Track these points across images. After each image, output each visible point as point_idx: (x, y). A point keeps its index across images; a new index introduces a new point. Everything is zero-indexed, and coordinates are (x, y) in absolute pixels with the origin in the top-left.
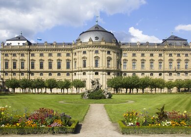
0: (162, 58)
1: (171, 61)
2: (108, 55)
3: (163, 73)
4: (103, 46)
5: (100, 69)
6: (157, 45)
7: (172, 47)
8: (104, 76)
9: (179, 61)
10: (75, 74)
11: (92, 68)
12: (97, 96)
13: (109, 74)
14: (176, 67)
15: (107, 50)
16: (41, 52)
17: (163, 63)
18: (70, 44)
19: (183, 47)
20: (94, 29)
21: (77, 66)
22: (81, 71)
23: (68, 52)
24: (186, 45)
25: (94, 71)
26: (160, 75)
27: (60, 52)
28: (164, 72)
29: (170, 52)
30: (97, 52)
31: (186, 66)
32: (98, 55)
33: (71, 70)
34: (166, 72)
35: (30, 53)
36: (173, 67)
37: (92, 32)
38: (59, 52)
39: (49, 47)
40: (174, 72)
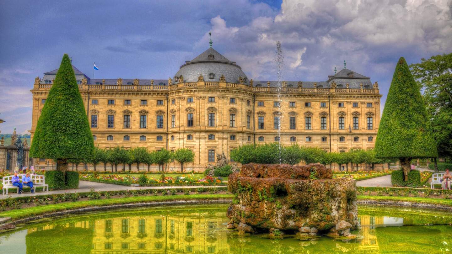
0: (327, 110)
1: (342, 116)
2: (231, 106)
3: (328, 137)
4: (223, 90)
5: (217, 129)
6: (317, 87)
7: (343, 91)
8: (225, 141)
9: (356, 116)
10: (173, 137)
11: (203, 128)
12: (225, 172)
13: (233, 138)
14: (352, 126)
15: (229, 95)
16: (110, 97)
17: (328, 120)
18: (162, 83)
19: (362, 91)
20: (206, 58)
21: (177, 123)
22: (184, 132)
23: (159, 98)
24: (367, 87)
25: (207, 132)
26: (324, 139)
27: (146, 97)
28: (330, 135)
29: (340, 100)
30: (212, 100)
31: (369, 124)
32: (214, 105)
33: (165, 130)
34: (333, 134)
35: (89, 99)
36: (347, 126)
37: (202, 64)
38: (143, 97)
39: (125, 88)
40: (347, 134)
